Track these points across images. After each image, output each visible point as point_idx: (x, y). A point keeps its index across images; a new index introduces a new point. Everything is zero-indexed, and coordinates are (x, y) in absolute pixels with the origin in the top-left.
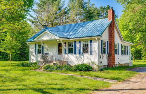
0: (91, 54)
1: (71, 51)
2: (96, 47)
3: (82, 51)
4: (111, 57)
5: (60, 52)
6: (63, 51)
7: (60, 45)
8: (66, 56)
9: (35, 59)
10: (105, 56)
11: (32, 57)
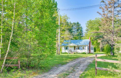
0: (85, 49)
1: (78, 49)
2: (87, 48)
3: (82, 49)
4: (90, 50)
5: (75, 49)
6: (76, 49)
7: (75, 47)
8: (77, 50)
9: (64, 51)
10: (88, 50)
11: (63, 50)
